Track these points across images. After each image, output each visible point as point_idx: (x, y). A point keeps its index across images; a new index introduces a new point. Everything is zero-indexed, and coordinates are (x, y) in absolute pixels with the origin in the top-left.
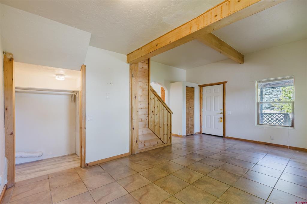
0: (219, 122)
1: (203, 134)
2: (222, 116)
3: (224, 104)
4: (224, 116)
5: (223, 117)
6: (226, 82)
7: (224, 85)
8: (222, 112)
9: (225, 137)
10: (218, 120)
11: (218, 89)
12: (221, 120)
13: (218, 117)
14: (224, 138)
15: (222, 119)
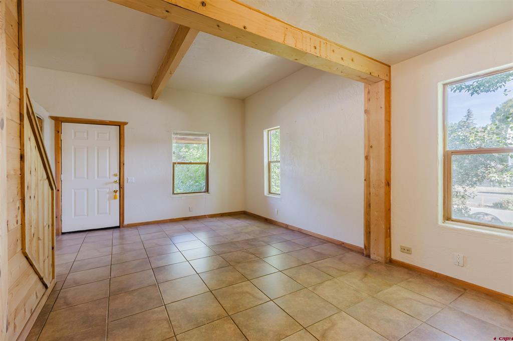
0: (109, 199)
1: (63, 233)
2: (117, 187)
3: (121, 164)
4: (121, 187)
5: (118, 189)
6: (126, 123)
7: (121, 128)
8: (117, 178)
9: (123, 227)
10: (108, 196)
11: (108, 134)
12: (115, 196)
13: (108, 190)
14: (121, 229)
15: (118, 194)
